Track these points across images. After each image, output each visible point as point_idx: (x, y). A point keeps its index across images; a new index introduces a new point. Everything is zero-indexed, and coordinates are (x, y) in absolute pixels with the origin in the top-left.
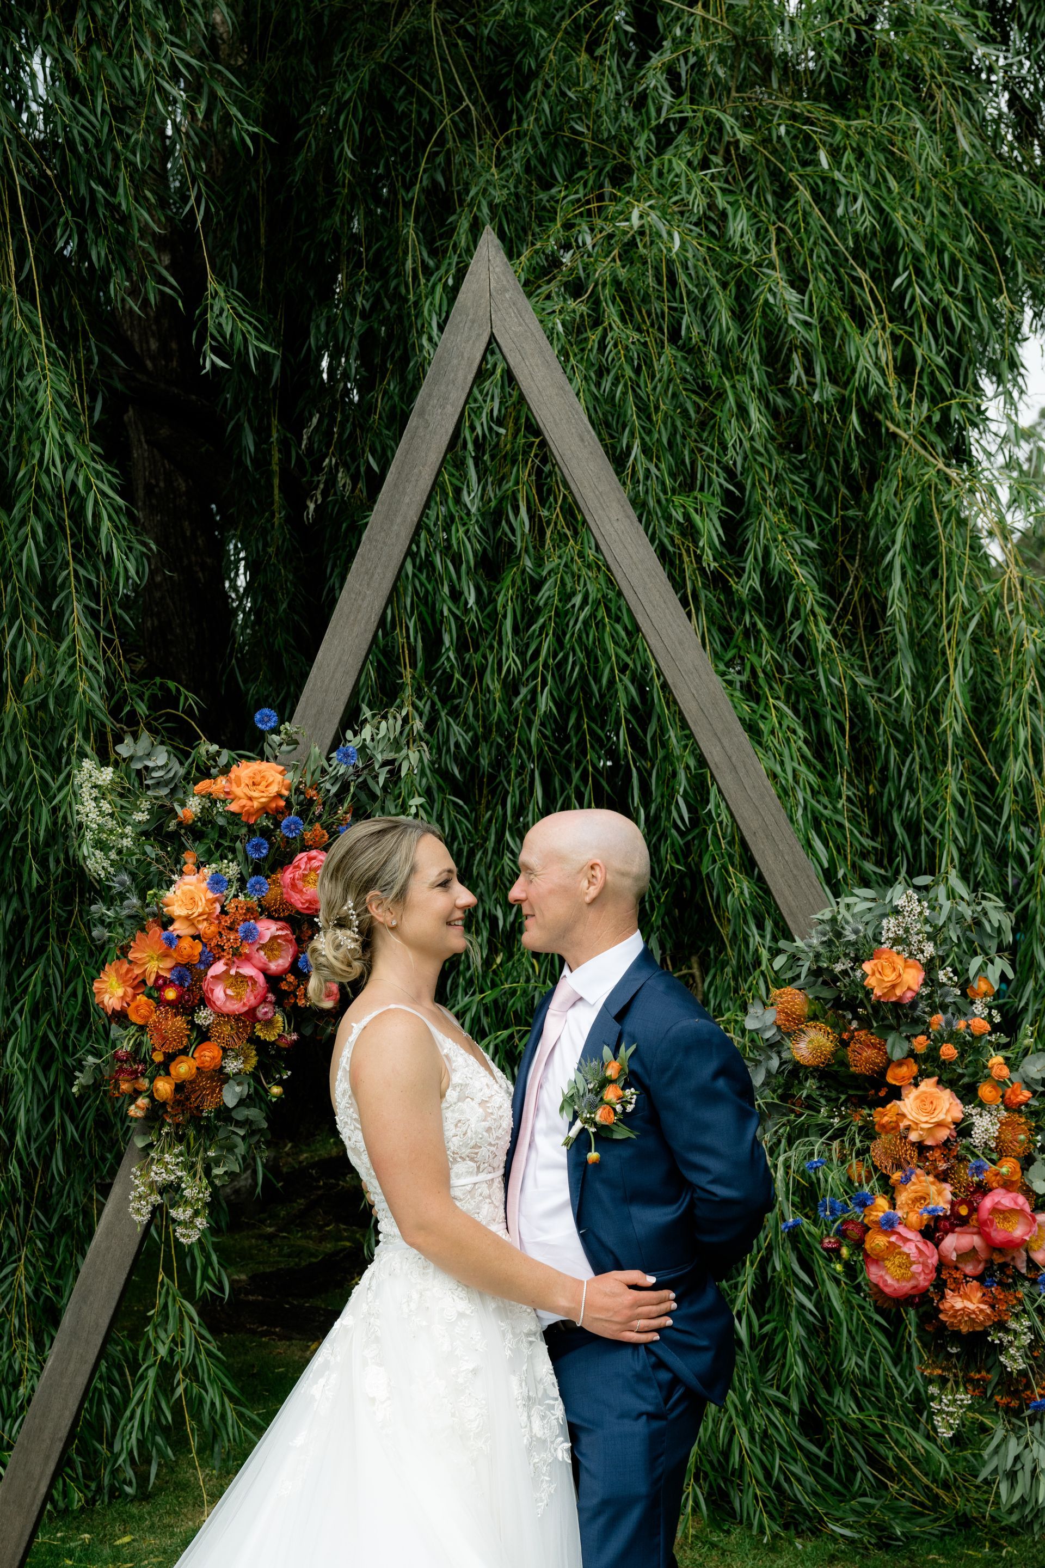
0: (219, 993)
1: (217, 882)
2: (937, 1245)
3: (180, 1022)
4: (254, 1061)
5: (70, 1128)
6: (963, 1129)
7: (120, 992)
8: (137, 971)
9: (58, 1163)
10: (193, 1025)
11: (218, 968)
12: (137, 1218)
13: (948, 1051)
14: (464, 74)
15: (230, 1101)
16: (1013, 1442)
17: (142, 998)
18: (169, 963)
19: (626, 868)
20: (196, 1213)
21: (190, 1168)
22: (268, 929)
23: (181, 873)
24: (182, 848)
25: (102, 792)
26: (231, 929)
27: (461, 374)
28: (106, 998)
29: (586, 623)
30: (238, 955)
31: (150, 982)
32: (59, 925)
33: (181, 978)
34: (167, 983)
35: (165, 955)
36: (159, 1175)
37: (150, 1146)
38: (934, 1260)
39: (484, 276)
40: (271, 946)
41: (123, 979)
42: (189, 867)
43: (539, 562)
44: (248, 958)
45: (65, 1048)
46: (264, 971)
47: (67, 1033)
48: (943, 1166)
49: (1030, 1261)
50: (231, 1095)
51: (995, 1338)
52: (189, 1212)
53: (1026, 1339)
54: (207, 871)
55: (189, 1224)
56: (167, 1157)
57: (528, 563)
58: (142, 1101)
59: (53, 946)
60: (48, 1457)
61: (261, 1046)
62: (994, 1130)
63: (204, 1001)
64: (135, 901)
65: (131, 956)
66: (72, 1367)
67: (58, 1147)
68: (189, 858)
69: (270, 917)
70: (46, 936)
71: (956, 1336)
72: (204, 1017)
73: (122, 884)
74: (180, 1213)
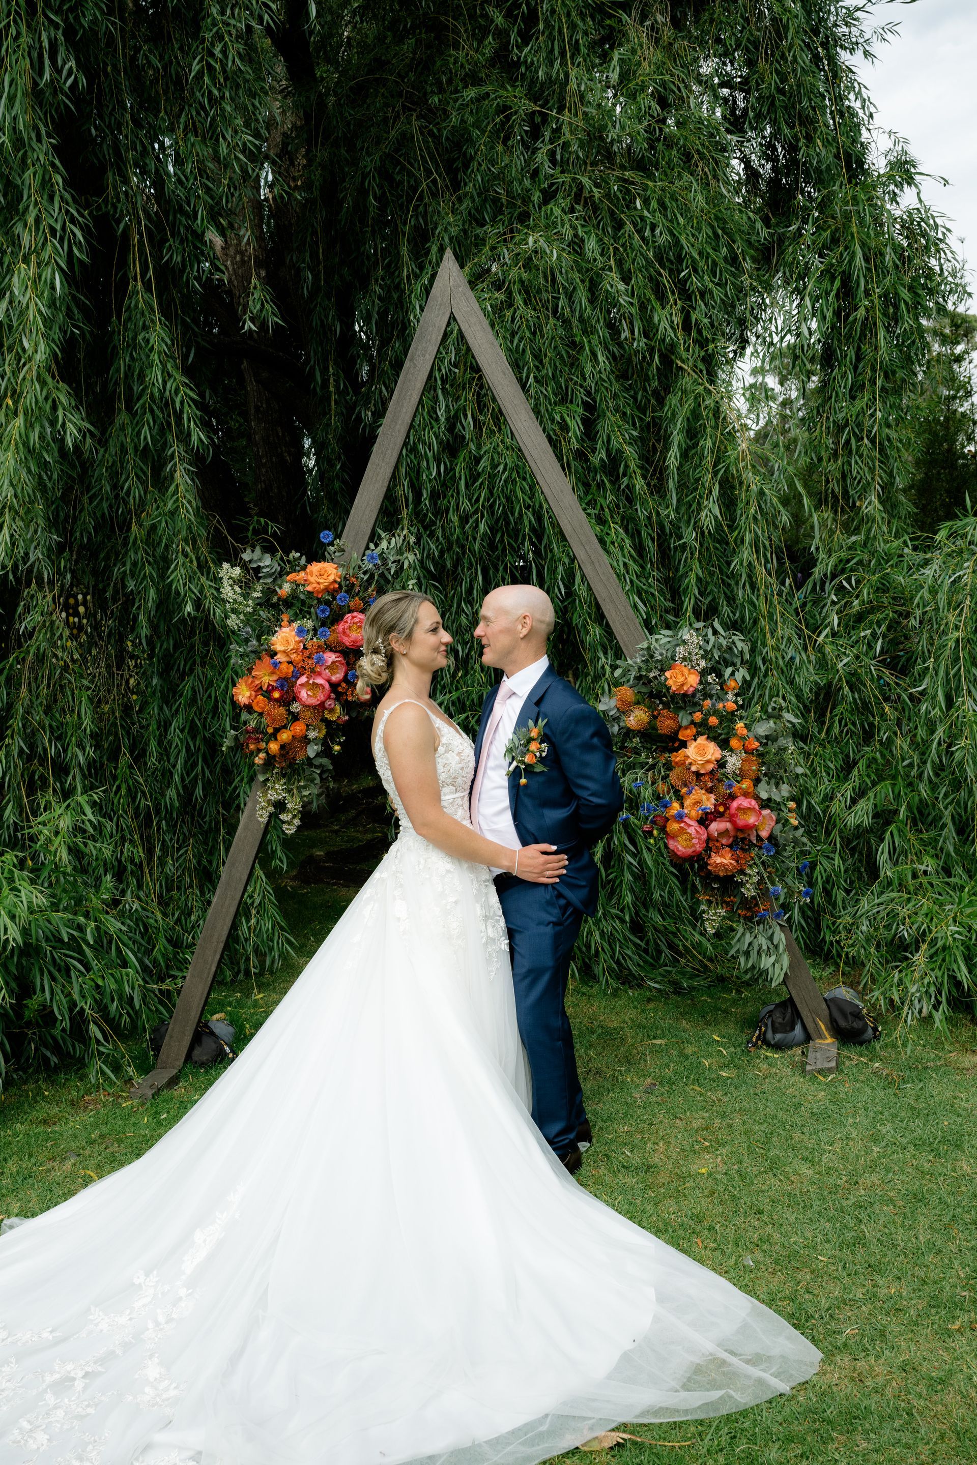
0: (304, 694)
1: (301, 631)
2: (706, 828)
3: (282, 710)
4: (324, 732)
5: (207, 773)
6: (721, 764)
7: (248, 694)
8: (257, 682)
9: (199, 791)
10: (290, 712)
11: (303, 679)
12: (261, 820)
13: (713, 721)
14: (432, 158)
15: (311, 754)
16: (748, 935)
17: (260, 697)
18: (275, 677)
19: (543, 618)
20: (294, 817)
21: (289, 791)
22: (330, 657)
23: (281, 626)
24: (280, 612)
25: (236, 582)
26: (309, 657)
27: (434, 336)
28: (240, 698)
29: (506, 481)
30: (314, 672)
31: (265, 688)
32: (202, 658)
33: (282, 686)
34: (274, 689)
35: (273, 673)
36: (273, 796)
37: (267, 780)
38: (705, 837)
39: (446, 278)
40: (333, 667)
41: (249, 686)
42: (285, 623)
43: (479, 447)
44: (319, 674)
45: (204, 726)
46: (329, 681)
47: (205, 718)
48: (710, 784)
49: (758, 836)
50: (312, 751)
51: (738, 879)
52: (290, 816)
53: (756, 879)
54: (295, 625)
55: (289, 823)
56: (277, 786)
57: (472, 447)
58: (262, 755)
59: (198, 670)
60: (215, 952)
61: (328, 723)
62: (738, 765)
63: (295, 698)
64: (255, 642)
65: (253, 674)
66: (227, 903)
67: (200, 783)
68: (285, 618)
69: (331, 650)
70: (194, 663)
71: (717, 878)
72: (295, 707)
73: (247, 633)
74: (284, 817)
